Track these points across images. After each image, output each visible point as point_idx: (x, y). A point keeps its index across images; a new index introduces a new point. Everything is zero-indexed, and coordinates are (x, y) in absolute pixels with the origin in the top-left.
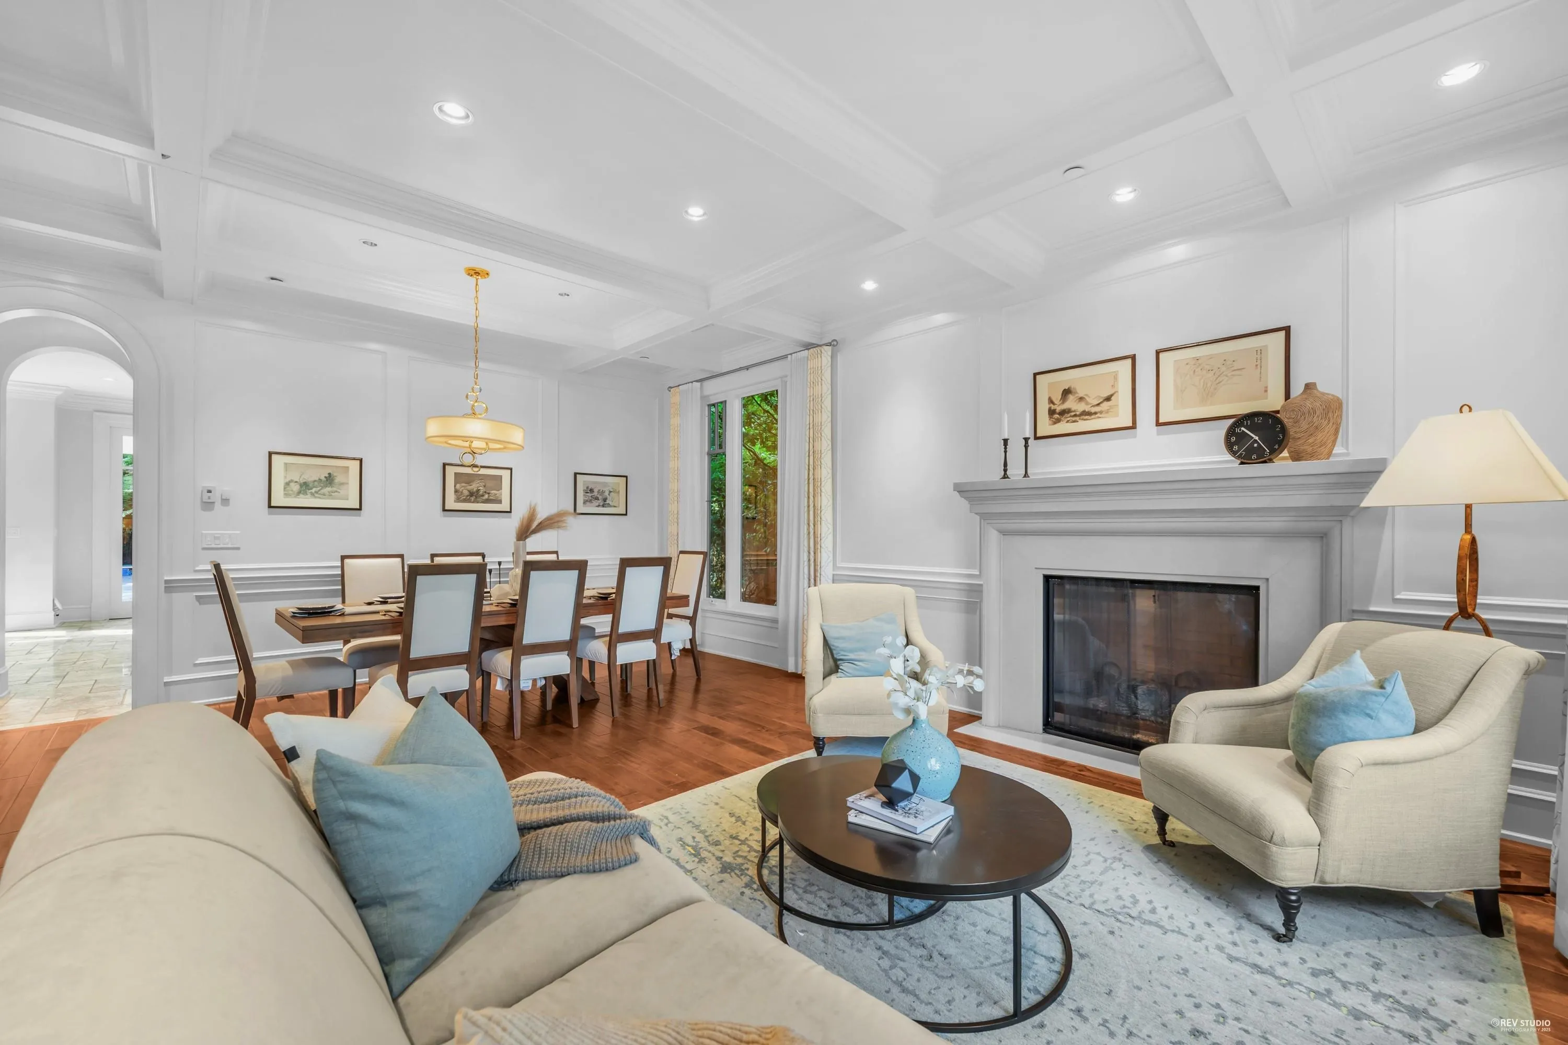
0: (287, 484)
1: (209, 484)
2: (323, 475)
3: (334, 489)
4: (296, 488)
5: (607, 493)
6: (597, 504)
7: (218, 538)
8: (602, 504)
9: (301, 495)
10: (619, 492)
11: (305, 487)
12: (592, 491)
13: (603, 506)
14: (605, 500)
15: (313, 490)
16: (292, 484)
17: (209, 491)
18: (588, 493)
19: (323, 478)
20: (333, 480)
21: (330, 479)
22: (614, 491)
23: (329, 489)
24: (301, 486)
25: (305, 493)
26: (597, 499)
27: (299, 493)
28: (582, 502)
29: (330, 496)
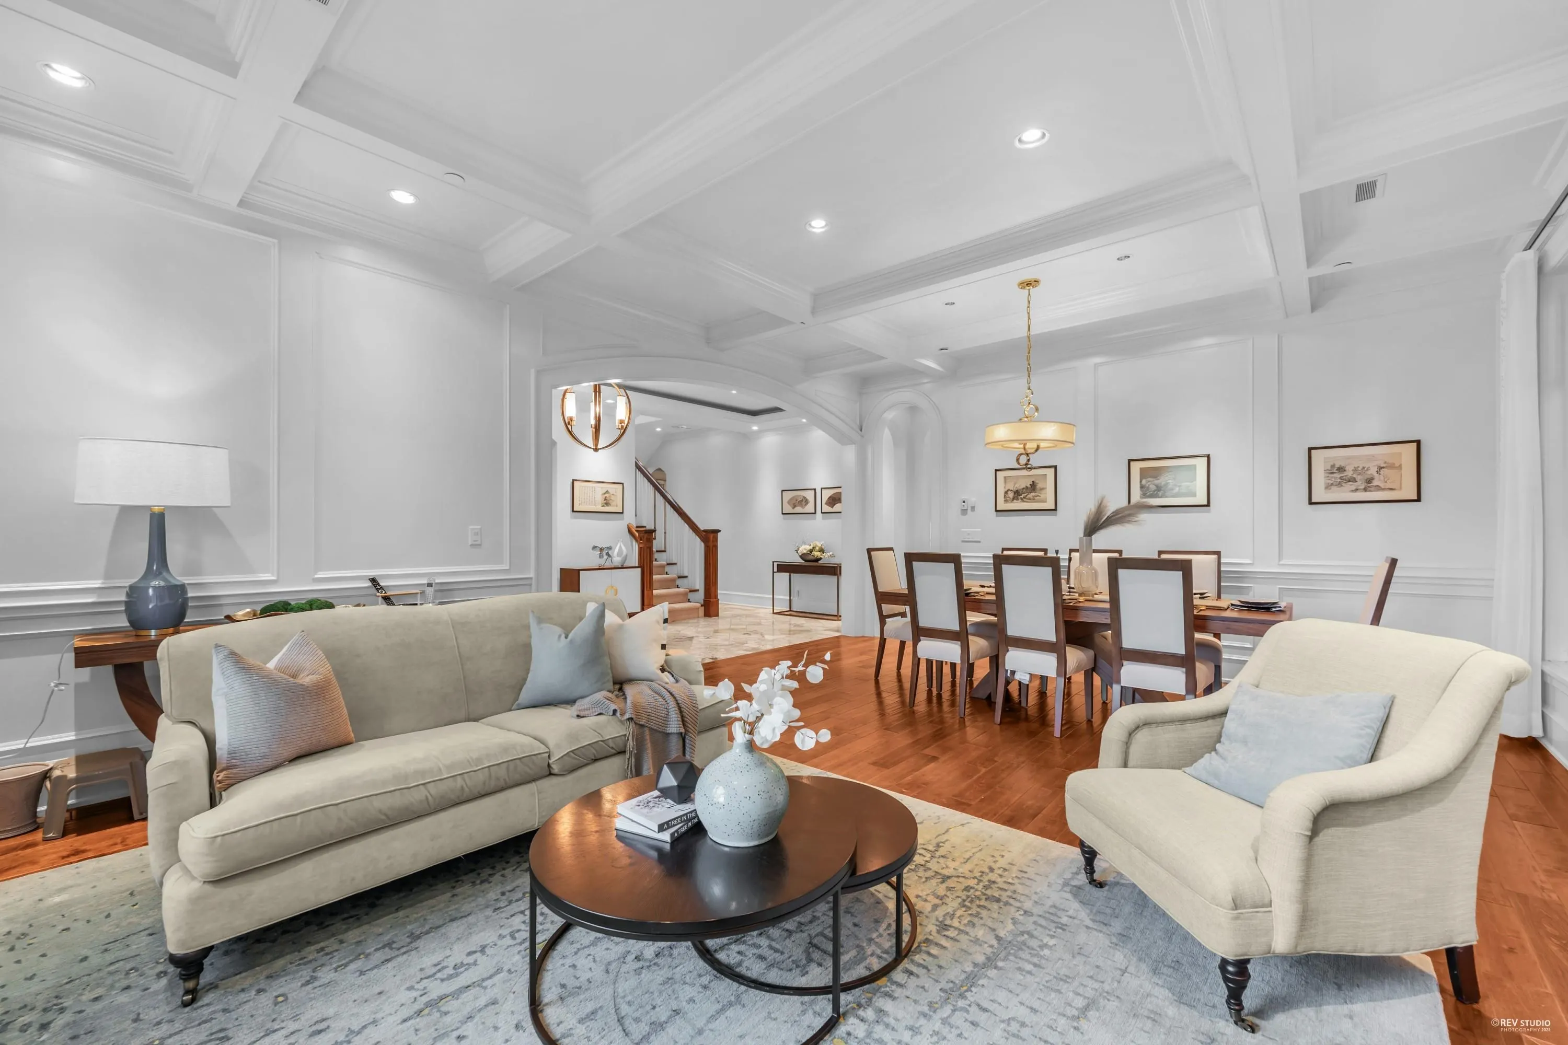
0: (1006, 493)
1: (964, 497)
2: (1028, 483)
3: (1036, 494)
4: (1011, 495)
5: (1373, 471)
6: (1353, 488)
7: (969, 534)
8: (1363, 487)
9: (1015, 501)
10: (1400, 467)
11: (1017, 494)
12: (1341, 469)
13: (1365, 490)
14: (1369, 481)
15: (1022, 496)
16: (1009, 492)
17: (964, 502)
18: (1332, 473)
19: (1029, 486)
20: (1035, 486)
21: (1033, 487)
22: (1391, 466)
23: (1033, 494)
24: (1015, 494)
25: (1018, 499)
26: (1353, 480)
27: (1013, 499)
28: (1323, 486)
29: (1033, 500)
